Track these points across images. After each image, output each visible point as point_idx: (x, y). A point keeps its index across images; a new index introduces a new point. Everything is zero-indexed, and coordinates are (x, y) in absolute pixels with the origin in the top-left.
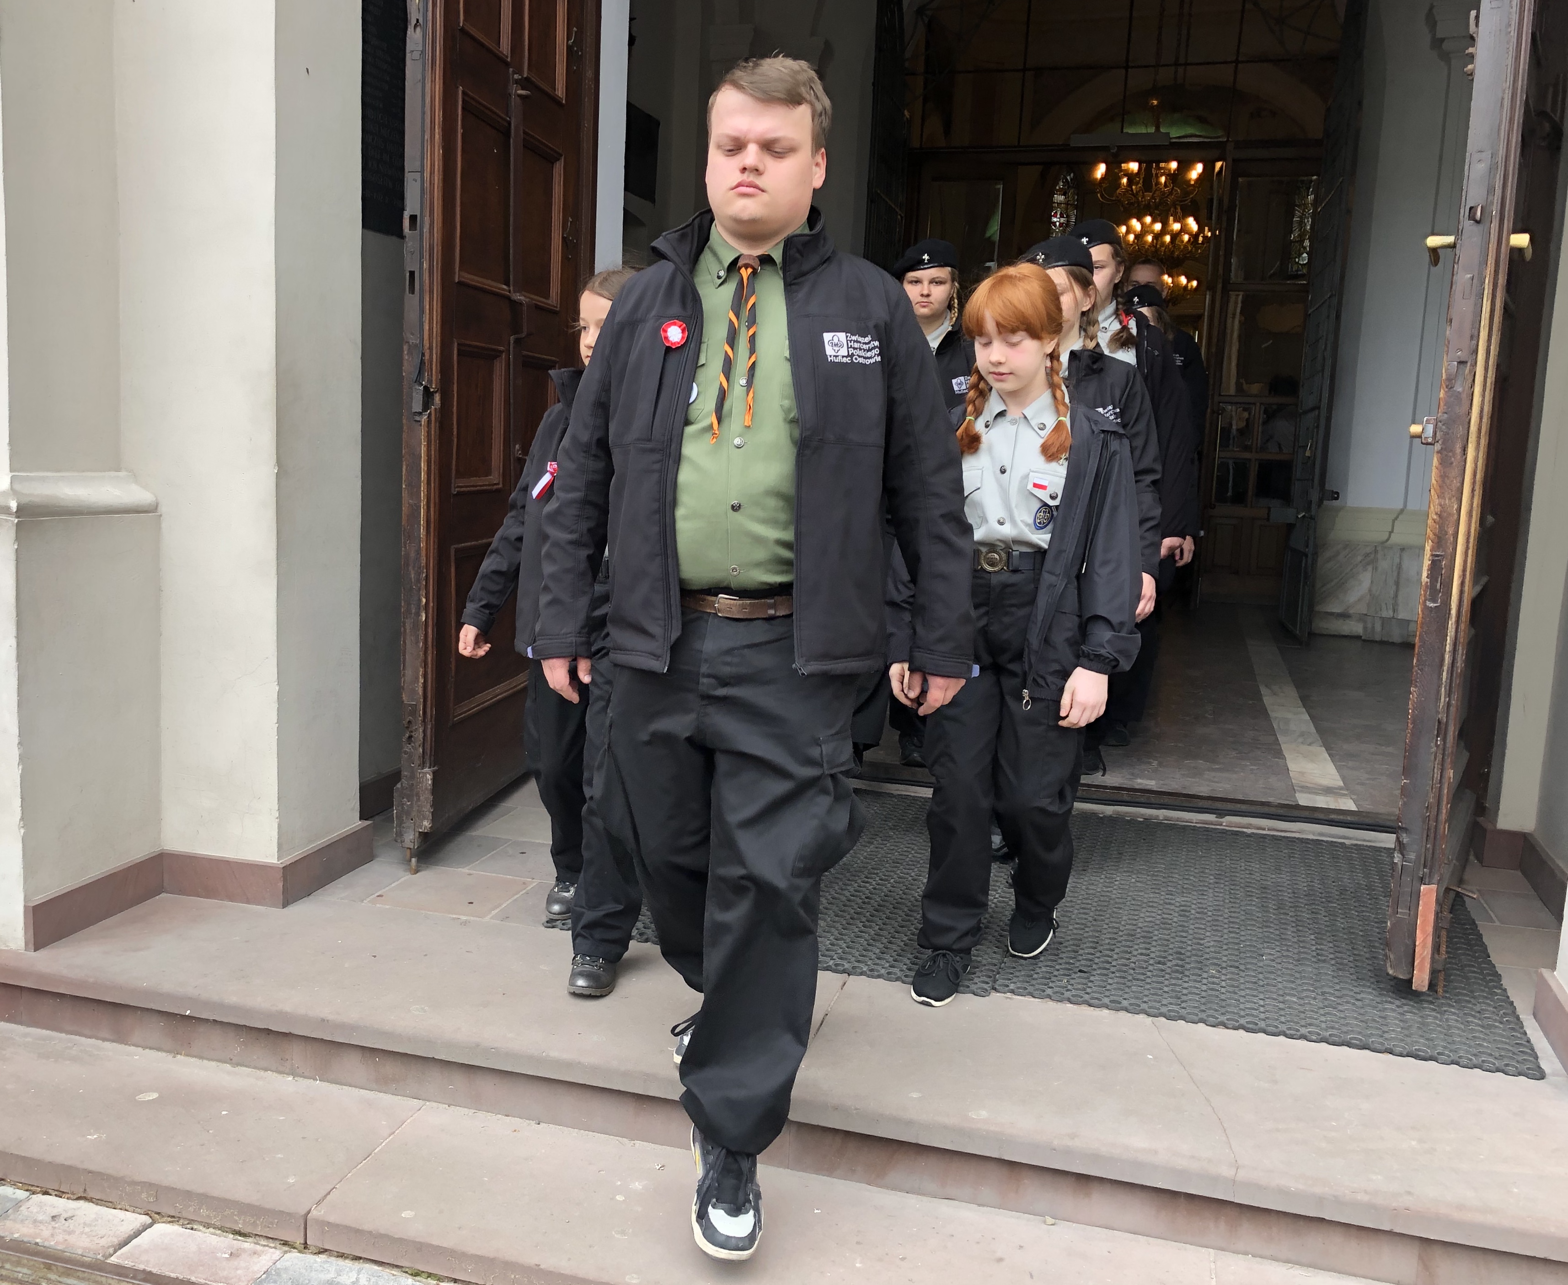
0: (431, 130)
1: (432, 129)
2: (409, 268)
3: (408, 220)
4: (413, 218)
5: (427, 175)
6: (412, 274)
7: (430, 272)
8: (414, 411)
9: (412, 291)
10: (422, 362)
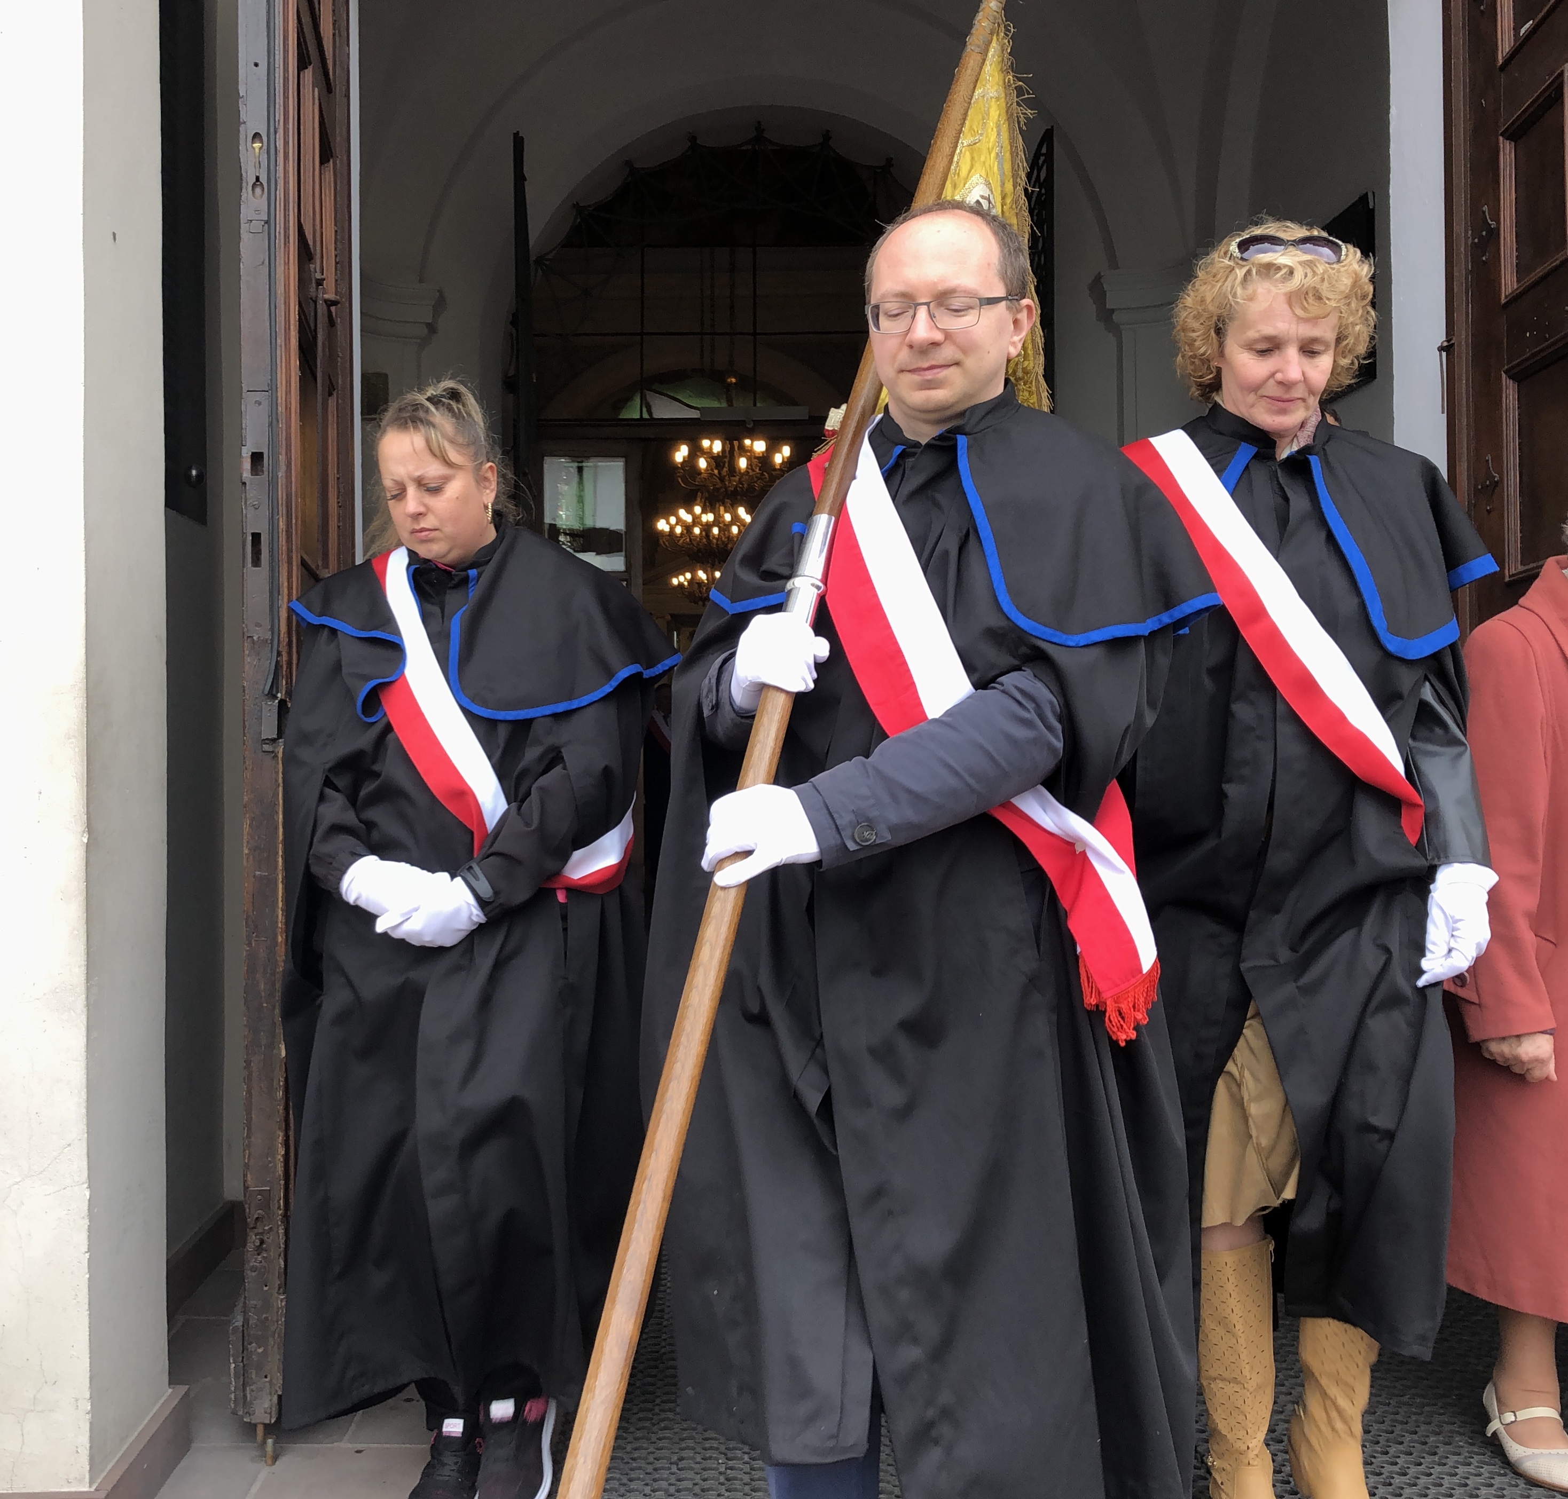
0: (285, 331)
1: (287, 329)
2: (250, 530)
3: (249, 460)
4: (257, 458)
5: (281, 394)
6: (256, 537)
7: (287, 535)
8: (264, 737)
9: (256, 561)
10: (278, 666)
